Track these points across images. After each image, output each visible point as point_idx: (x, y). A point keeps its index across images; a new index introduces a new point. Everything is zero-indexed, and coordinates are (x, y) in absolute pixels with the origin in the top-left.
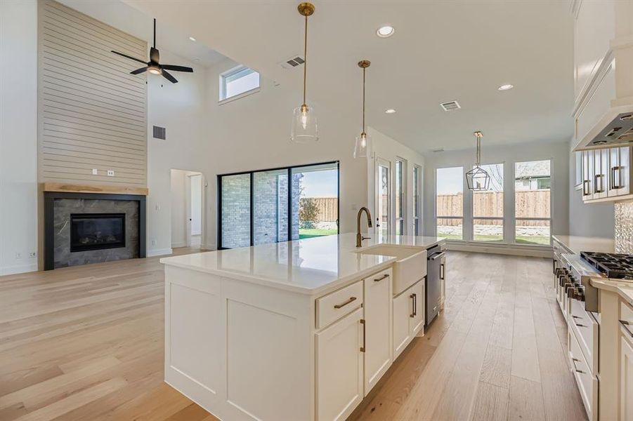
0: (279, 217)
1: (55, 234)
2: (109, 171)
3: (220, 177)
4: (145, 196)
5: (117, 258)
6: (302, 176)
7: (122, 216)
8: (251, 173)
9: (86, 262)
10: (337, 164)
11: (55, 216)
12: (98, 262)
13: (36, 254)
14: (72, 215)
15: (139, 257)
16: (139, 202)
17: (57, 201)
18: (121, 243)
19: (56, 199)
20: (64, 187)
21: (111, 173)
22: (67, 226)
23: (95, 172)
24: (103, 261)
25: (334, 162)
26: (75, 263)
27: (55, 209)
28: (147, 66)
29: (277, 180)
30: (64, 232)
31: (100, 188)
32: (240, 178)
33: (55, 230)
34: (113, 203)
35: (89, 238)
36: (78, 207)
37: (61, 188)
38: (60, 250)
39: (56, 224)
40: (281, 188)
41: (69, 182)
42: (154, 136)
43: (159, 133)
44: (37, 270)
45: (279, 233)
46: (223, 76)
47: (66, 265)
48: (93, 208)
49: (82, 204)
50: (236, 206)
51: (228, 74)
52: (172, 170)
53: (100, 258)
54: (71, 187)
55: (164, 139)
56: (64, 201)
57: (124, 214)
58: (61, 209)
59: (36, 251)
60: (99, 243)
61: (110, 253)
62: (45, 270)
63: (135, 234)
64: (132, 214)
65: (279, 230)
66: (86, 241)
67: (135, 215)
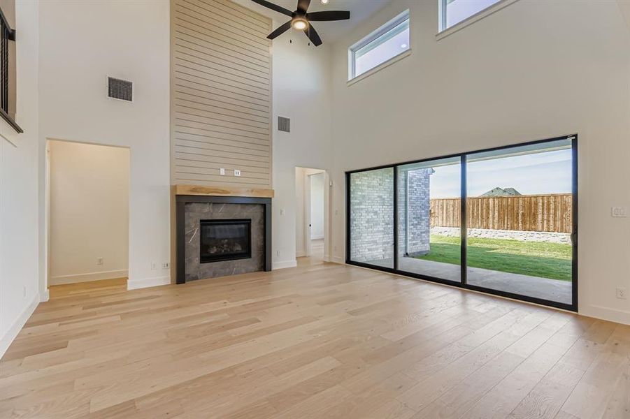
0: (408, 223)
1: (186, 243)
2: (236, 171)
3: (348, 174)
4: (271, 198)
5: (243, 271)
6: (433, 171)
7: (247, 222)
8: (395, 166)
9: (214, 275)
10: (570, 140)
11: (186, 223)
12: (225, 275)
13: (169, 265)
14: (201, 221)
15: (265, 270)
16: (264, 206)
17: (188, 206)
18: (247, 254)
19: (186, 203)
20: (194, 190)
21: (237, 173)
22: (196, 233)
23: (222, 172)
24: (230, 274)
25: (566, 137)
26: (204, 276)
27: (186, 214)
28: (291, 18)
29: (406, 176)
30: (194, 241)
31: (228, 190)
32: (367, 176)
33: (186, 238)
34: (239, 207)
35: (217, 247)
36: (207, 212)
37: (191, 191)
38: (190, 261)
39: (187, 232)
40: (410, 187)
41: (198, 184)
42: (279, 129)
43: (284, 125)
44: (170, 283)
45: (409, 242)
46: (352, 50)
47: (196, 278)
48: (220, 213)
49: (211, 209)
50: (362, 209)
51: (358, 46)
52: (297, 168)
53: (228, 270)
54: (201, 189)
55: (289, 131)
56: (194, 205)
57: (250, 220)
58: (191, 214)
59: (169, 261)
60: (226, 253)
61: (236, 265)
62: (177, 284)
63: (261, 244)
64: (257, 221)
65: (409, 238)
66: (213, 251)
67: (260, 220)
